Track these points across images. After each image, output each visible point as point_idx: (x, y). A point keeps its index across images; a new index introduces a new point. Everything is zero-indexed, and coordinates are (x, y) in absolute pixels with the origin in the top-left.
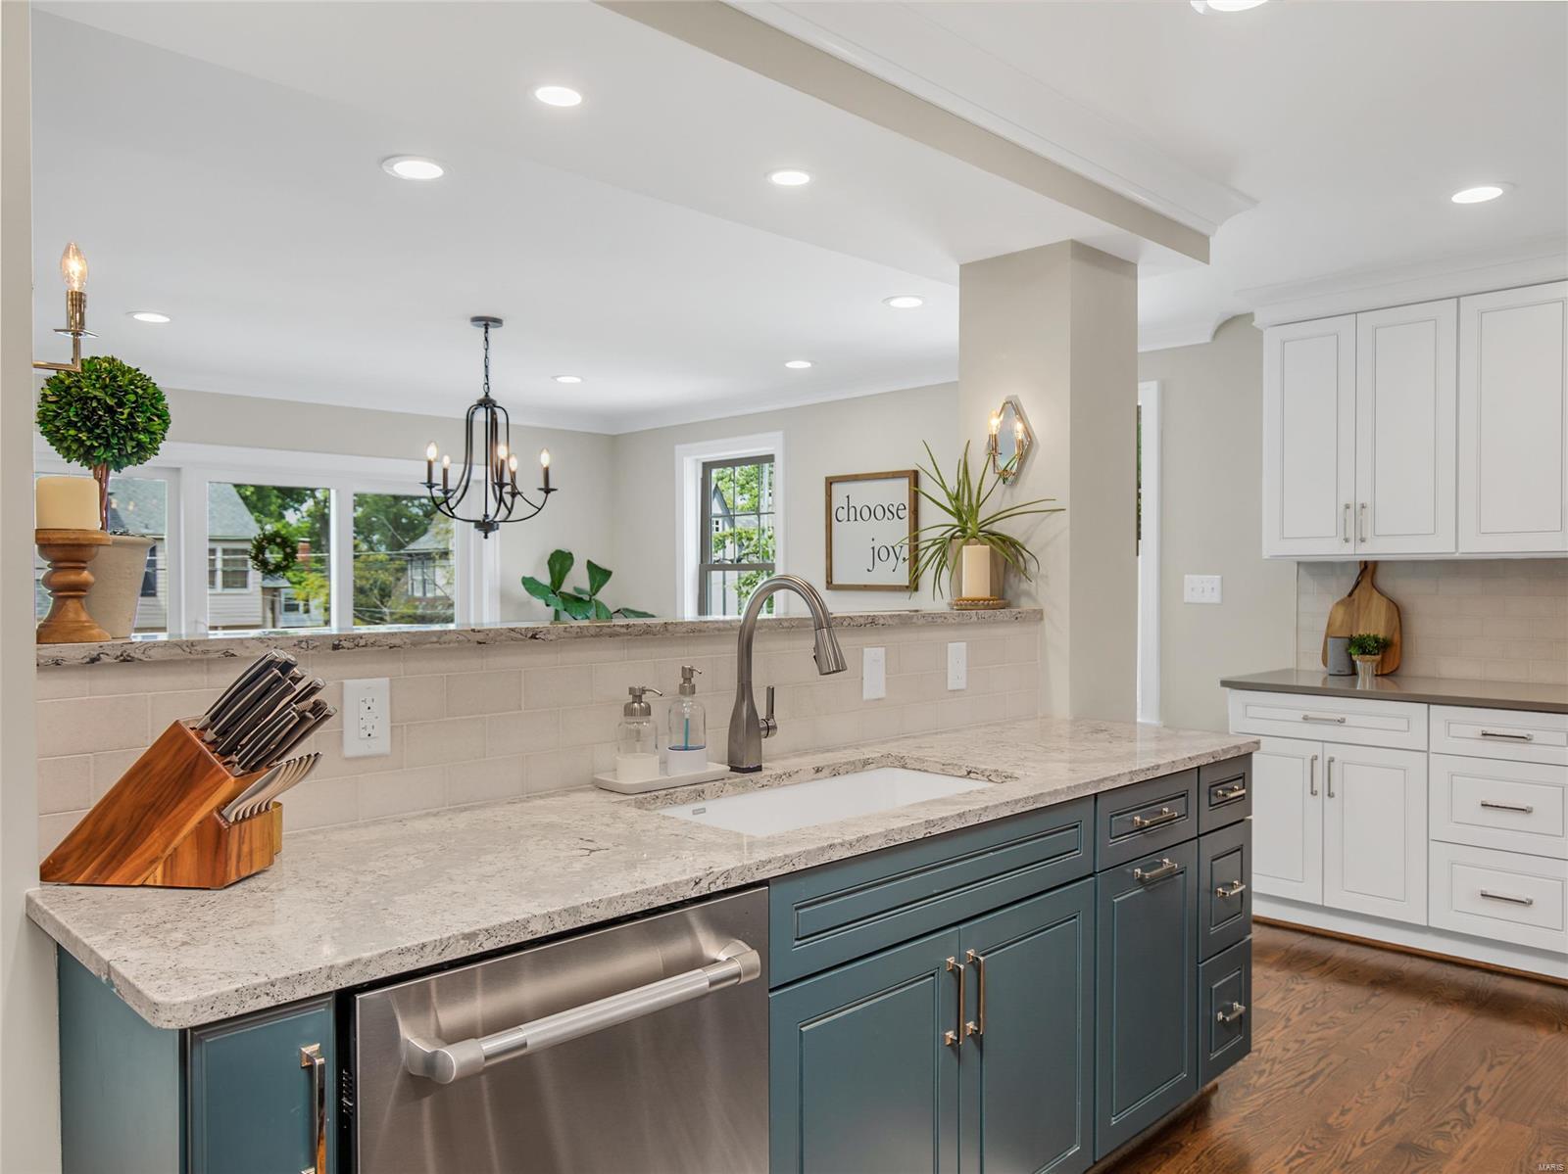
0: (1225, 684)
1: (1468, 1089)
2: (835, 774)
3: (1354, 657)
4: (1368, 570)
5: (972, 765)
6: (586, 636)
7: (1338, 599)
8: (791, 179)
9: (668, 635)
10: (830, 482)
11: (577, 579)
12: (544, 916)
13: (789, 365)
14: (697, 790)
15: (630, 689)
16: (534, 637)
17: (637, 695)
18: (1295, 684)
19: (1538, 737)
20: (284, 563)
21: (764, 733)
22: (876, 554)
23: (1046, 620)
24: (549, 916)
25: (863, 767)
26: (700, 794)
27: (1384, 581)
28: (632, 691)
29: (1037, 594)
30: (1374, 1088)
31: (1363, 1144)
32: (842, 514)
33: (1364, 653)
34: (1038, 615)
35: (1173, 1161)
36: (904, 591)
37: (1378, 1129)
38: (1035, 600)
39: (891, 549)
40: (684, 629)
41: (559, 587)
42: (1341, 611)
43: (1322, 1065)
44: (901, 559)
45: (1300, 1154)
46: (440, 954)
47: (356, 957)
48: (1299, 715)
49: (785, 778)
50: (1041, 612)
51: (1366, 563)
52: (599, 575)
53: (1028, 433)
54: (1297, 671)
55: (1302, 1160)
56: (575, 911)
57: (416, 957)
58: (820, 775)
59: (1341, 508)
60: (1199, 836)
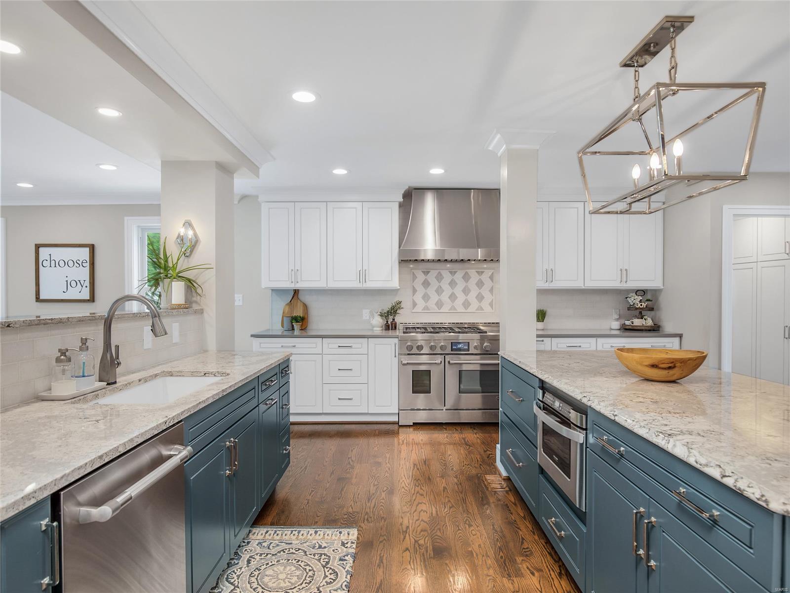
0: (252, 336)
1: (349, 458)
2: (146, 381)
3: (293, 324)
4: (296, 292)
5: (206, 371)
6: (33, 325)
7: (287, 303)
8: (109, 112)
9: (69, 323)
10: (38, 247)
12: (123, 444)
13: (18, 185)
14: (95, 394)
15: (59, 349)
16: (8, 326)
17: (63, 352)
18: (271, 334)
19: (354, 346)
21: (117, 366)
22: (68, 284)
23: (205, 313)
24: (124, 444)
25: (155, 377)
26: (97, 396)
27: (302, 296)
28: (60, 350)
29: (200, 301)
30: (324, 466)
31: (328, 482)
32: (45, 264)
33: (297, 322)
34: (201, 312)
35: (275, 507)
36: (87, 302)
37: (330, 477)
38: (199, 305)
39: (78, 282)
40: (76, 320)
42: (287, 308)
43: (306, 463)
44: (84, 286)
45: (312, 491)
46: (91, 467)
47: (63, 474)
48: (280, 345)
49: (128, 385)
50: (202, 309)
51: (295, 290)
53: (195, 235)
54: (272, 330)
55: (313, 493)
56: (131, 440)
57: (84, 470)
58: (141, 382)
59: (290, 271)
60: (280, 388)
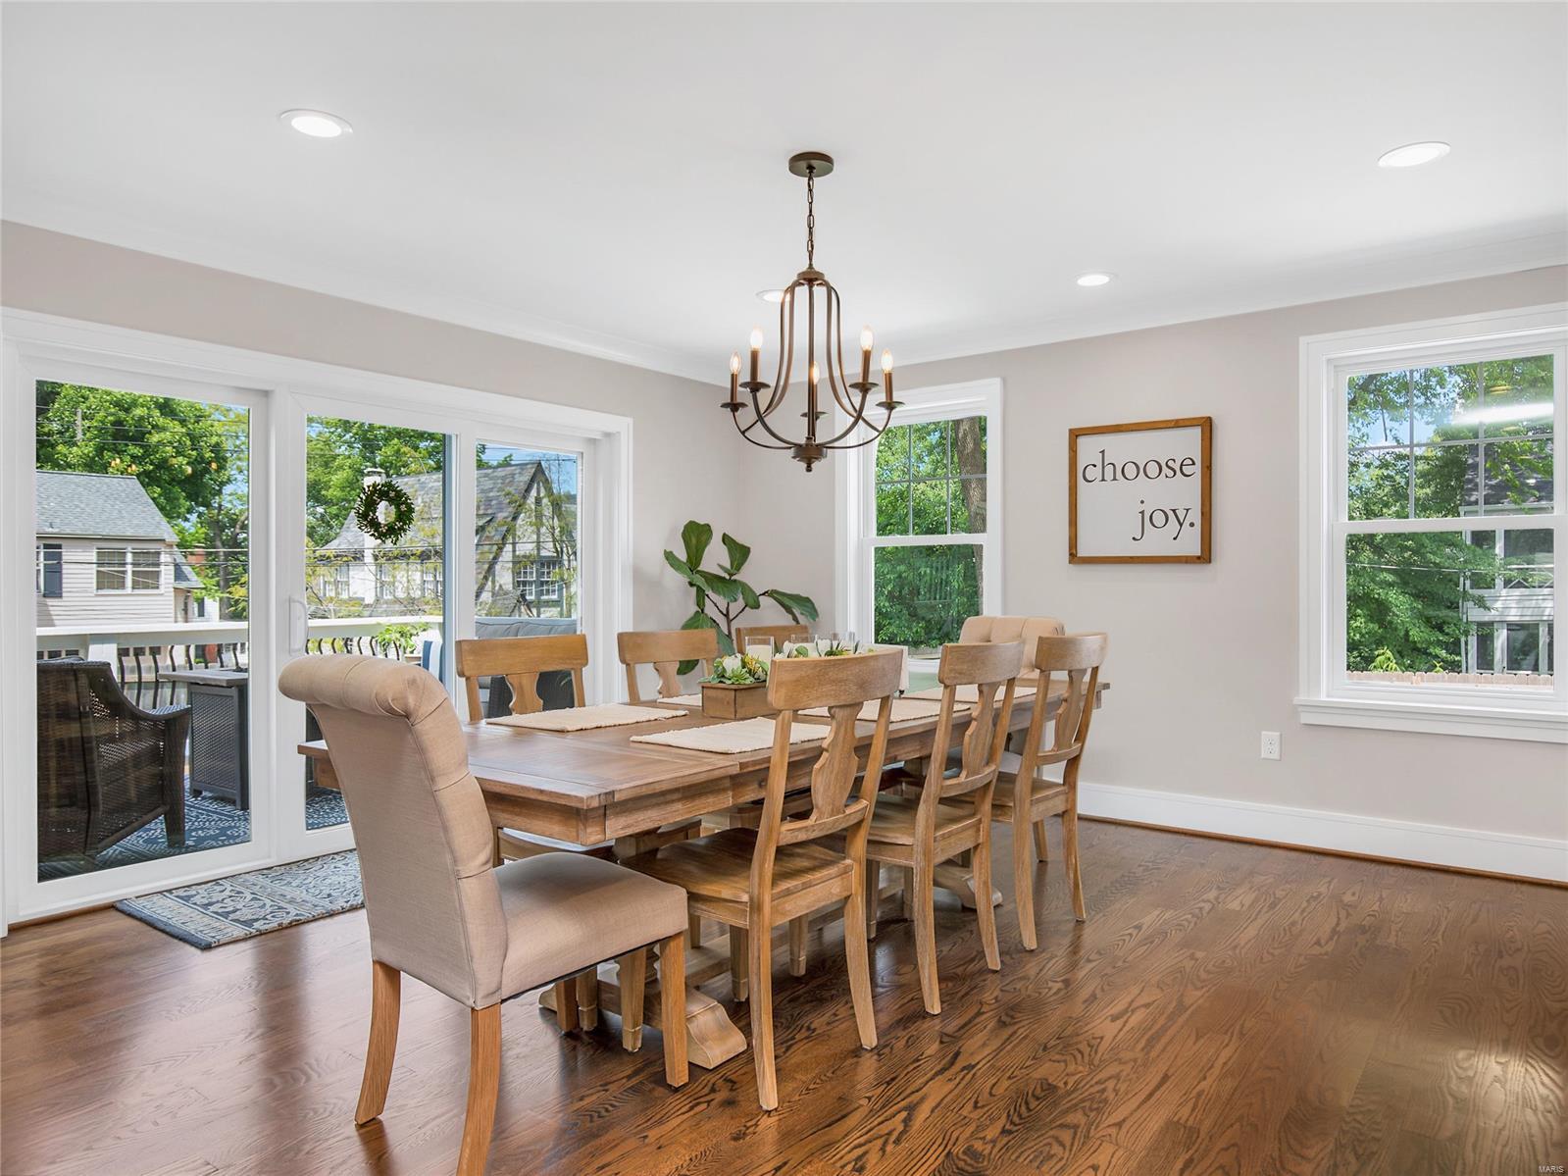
10: (1075, 435)
11: (715, 558)
20: (399, 524)
22: (1145, 520)
32: (1091, 473)
36: (1194, 563)
39: (1171, 514)
41: (698, 564)
44: (1186, 524)
52: (739, 553)
